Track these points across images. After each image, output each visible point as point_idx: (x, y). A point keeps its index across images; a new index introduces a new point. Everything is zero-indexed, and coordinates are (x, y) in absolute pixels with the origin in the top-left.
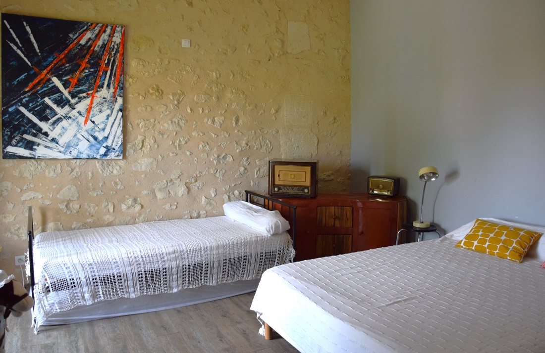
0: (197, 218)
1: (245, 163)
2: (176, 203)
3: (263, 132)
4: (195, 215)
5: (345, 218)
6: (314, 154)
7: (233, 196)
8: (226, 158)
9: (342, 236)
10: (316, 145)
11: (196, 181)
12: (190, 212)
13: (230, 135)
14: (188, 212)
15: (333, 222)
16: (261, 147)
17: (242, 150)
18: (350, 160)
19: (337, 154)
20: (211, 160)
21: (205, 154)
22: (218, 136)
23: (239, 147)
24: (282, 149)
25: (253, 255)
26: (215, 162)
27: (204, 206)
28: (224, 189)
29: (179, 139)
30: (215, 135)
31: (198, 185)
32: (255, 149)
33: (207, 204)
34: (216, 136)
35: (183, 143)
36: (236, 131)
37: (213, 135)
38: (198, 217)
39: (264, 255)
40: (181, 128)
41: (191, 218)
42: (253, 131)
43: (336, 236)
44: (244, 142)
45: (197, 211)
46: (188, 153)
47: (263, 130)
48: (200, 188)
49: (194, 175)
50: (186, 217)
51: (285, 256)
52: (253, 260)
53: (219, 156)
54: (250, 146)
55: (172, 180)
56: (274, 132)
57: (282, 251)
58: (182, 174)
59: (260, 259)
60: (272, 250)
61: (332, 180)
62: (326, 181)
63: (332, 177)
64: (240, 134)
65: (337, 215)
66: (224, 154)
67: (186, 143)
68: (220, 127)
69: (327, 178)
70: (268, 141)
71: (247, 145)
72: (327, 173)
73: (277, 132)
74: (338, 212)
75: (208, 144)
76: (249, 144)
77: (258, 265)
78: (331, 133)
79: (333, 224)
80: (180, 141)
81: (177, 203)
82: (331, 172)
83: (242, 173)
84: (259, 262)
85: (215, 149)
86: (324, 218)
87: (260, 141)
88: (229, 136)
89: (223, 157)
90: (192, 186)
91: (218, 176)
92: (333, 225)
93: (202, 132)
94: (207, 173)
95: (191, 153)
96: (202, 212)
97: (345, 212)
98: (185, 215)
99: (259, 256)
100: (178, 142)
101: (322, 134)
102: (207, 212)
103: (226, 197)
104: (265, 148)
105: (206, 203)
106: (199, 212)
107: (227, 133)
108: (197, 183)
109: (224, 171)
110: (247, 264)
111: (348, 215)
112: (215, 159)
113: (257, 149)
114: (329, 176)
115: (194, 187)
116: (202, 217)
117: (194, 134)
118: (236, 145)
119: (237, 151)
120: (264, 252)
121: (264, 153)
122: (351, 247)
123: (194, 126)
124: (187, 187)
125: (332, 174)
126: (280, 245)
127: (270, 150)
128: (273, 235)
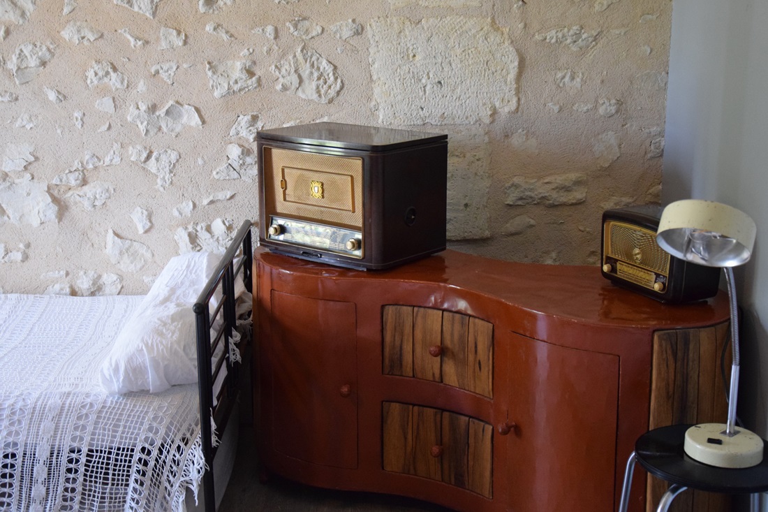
0: (93, 294)
1: (244, 133)
2: (21, 246)
3: (307, 32)
4: (84, 284)
5: (471, 358)
6: (505, 110)
7: (208, 235)
8: (180, 115)
9: (464, 419)
10: (512, 76)
11: (84, 182)
12: (67, 274)
13: (191, 40)
14: (63, 273)
15: (438, 365)
16: (301, 81)
17: (230, 92)
18: (661, 134)
19: (601, 111)
20: (129, 119)
21: (108, 101)
22: (147, 42)
23: (221, 80)
24: (377, 90)
25: (43, 454)
26: (142, 128)
27: (113, 261)
28: (176, 213)
29: (17, 52)
30: (137, 38)
31: (90, 195)
32: (279, 87)
33: (121, 253)
34: (140, 43)
35: (33, 62)
36: (209, 28)
37: (132, 40)
38: (96, 290)
39: (83, 459)
40: (23, 14)
41: (74, 293)
42: (270, 29)
43: (446, 415)
44: (238, 65)
45: (91, 274)
46: (52, 96)
47: (307, 23)
48: (97, 203)
49: (76, 165)
50: (57, 287)
51: (166, 472)
52: (40, 472)
53: (153, 109)
54: (259, 80)
55: (6, 175)
56: (346, 33)
57: (155, 453)
58: (37, 159)
59: (69, 471)
60: (115, 445)
61: (579, 203)
62: (553, 206)
63: (578, 194)
64: (225, 37)
65: (448, 342)
66: (171, 102)
67: (44, 64)
68: (154, 14)
69: (554, 195)
70: (324, 63)
71: (251, 73)
72: (559, 179)
73: (359, 31)
74: (452, 335)
75: (115, 69)
76: (258, 73)
77: (61, 489)
78: (578, 35)
79: (437, 372)
80: (21, 56)
81: (28, 246)
82: (573, 176)
83: (236, 165)
84: (62, 480)
85: (141, 86)
86: (408, 348)
87: (296, 62)
88: (185, 43)
89: (167, 113)
90: (71, 197)
91: (154, 170)
92: (437, 378)
93: (91, 30)
94: (117, 160)
95: (62, 97)
96: (109, 279)
97: (471, 339)
98: (54, 282)
99: (64, 460)
100: (14, 58)
101: (538, 37)
102: (121, 278)
103: (182, 237)
104: (314, 84)
105: (117, 252)
106: (100, 277)
107: (179, 33)
108: (86, 188)
109: (174, 156)
110: (16, 483)
111: (480, 347)
112: (139, 116)
113: (285, 88)
114: (567, 189)
115: (80, 200)
116: (107, 290)
117: (67, 34)
118: (210, 73)
119: (217, 94)
120: (85, 450)
121: (310, 101)
122: (488, 466)
123: (66, 10)
124: (55, 200)
125: (578, 183)
126: (150, 429)
127: (332, 93)
128: (129, 394)
